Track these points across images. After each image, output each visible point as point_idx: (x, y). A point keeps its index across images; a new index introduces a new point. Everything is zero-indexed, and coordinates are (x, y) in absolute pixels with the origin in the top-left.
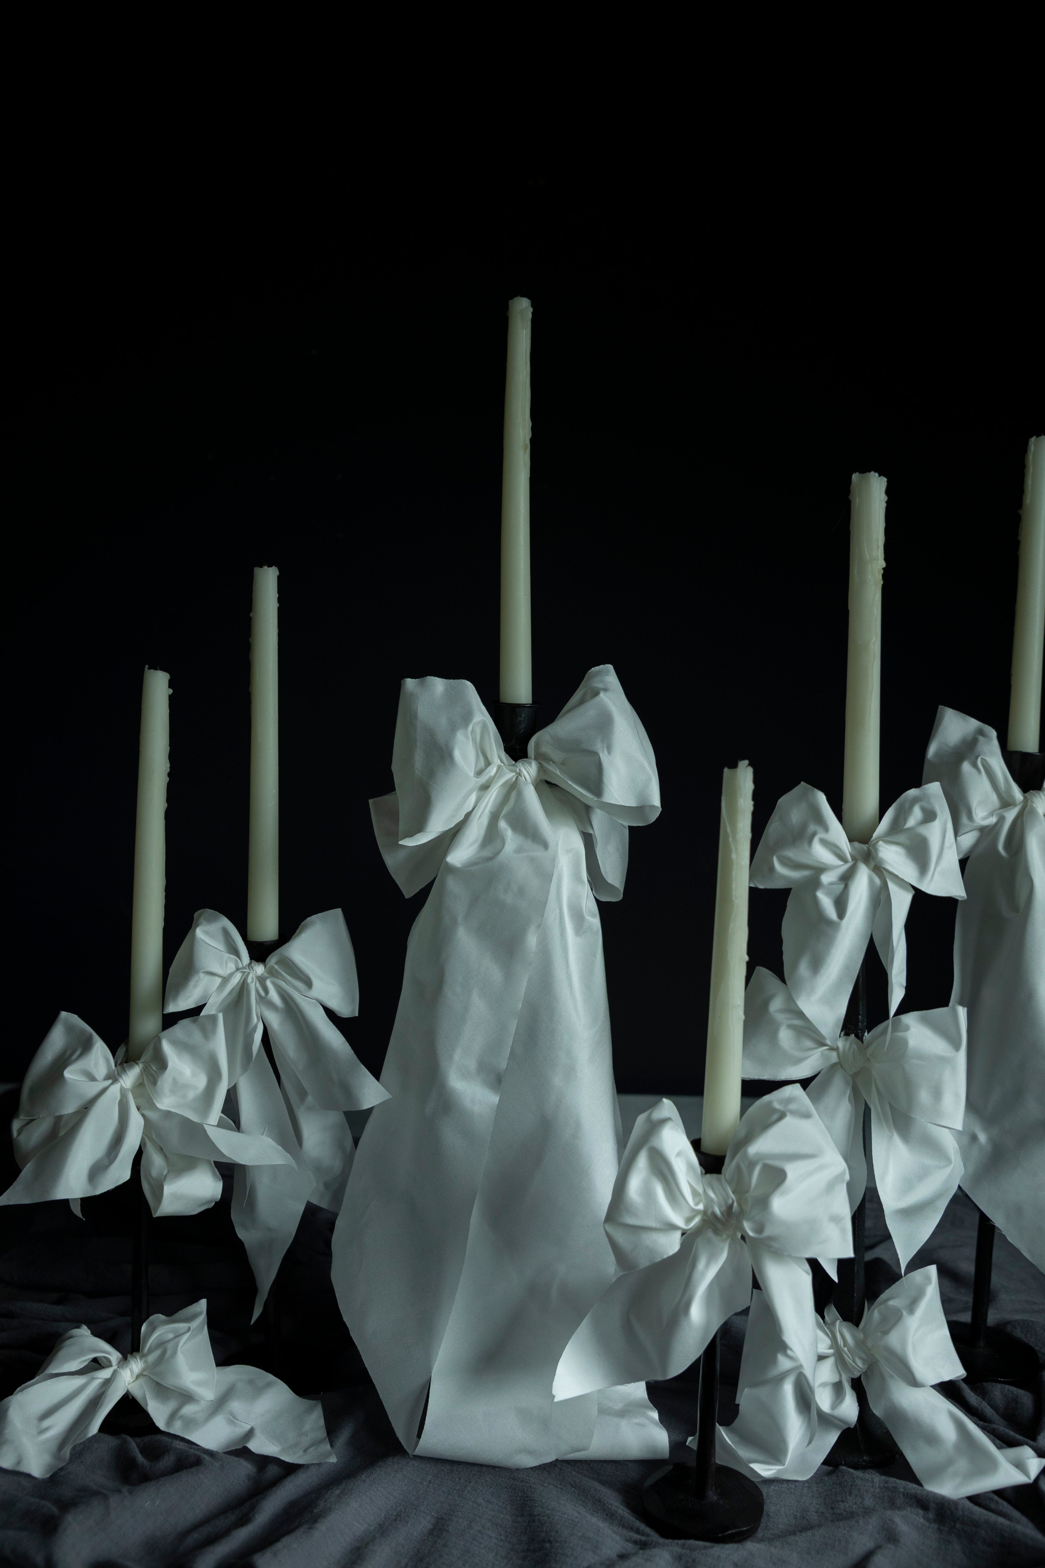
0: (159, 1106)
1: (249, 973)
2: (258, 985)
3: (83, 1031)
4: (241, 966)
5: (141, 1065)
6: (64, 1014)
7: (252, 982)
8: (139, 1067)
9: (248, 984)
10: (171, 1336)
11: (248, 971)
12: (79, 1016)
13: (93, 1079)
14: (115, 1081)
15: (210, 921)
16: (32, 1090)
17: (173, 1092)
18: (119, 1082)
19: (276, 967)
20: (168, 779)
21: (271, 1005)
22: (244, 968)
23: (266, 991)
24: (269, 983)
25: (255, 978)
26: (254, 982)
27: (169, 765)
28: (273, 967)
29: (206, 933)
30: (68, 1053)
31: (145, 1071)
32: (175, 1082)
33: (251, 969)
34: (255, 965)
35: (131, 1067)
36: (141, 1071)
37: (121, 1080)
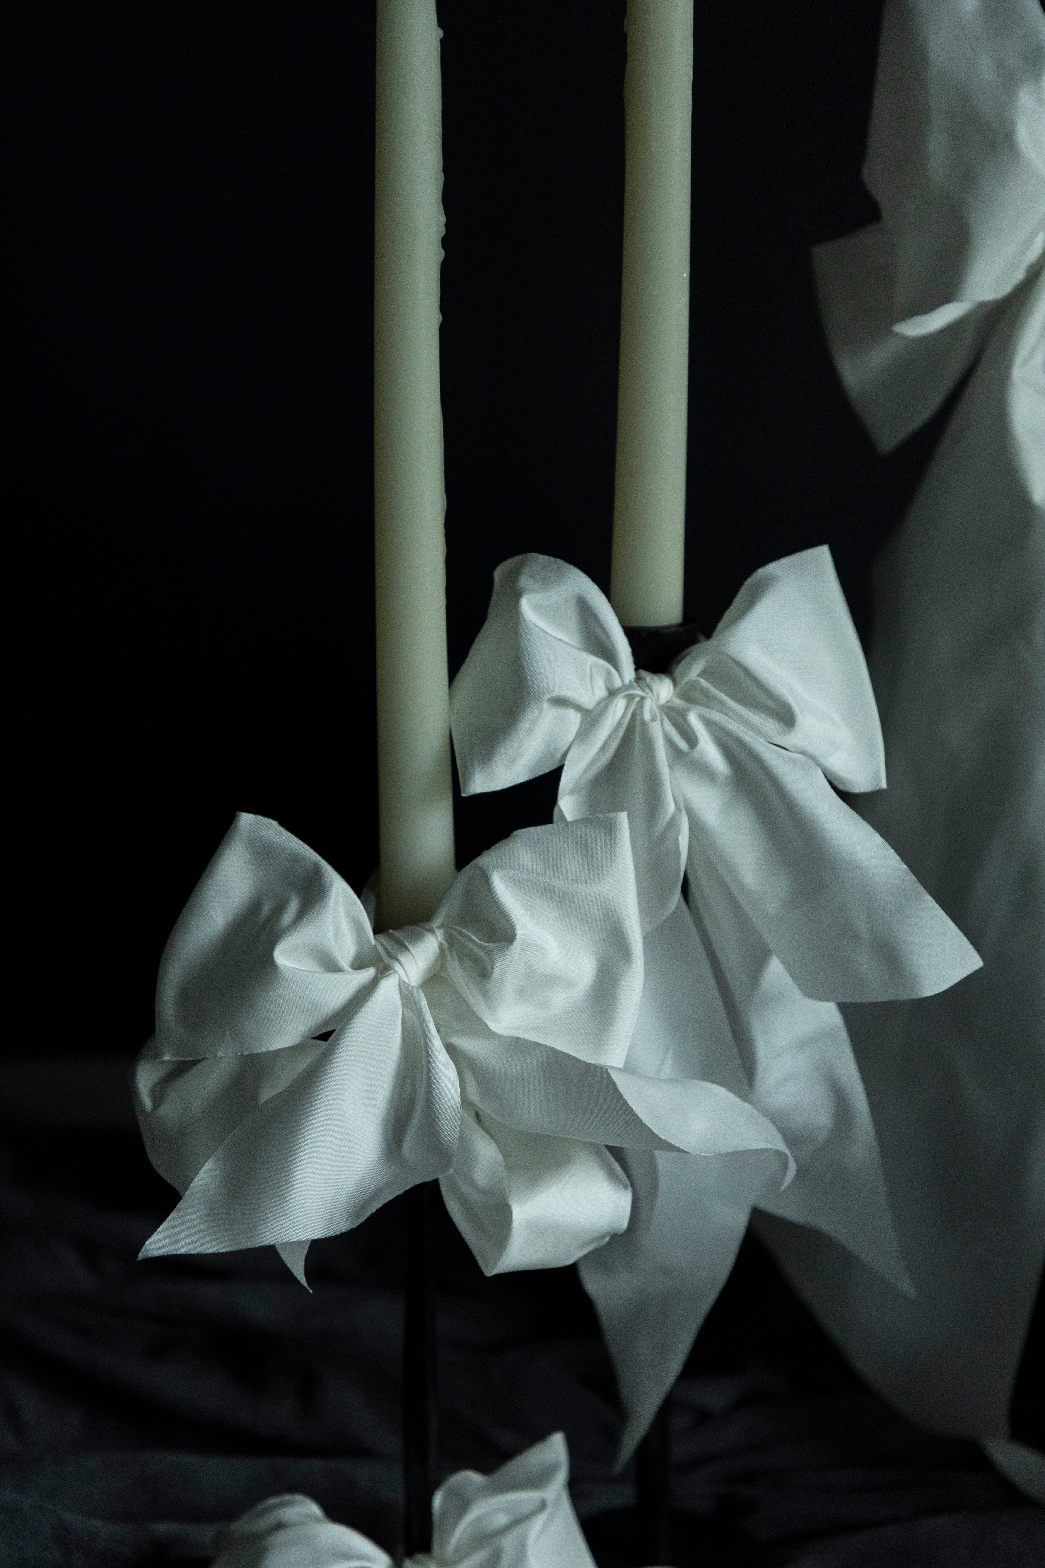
0: (493, 1026)
1: (643, 699)
2: (668, 725)
3: (295, 859)
4: (618, 683)
5: (440, 934)
6: (246, 820)
7: (654, 719)
8: (436, 936)
9: (644, 724)
10: (501, 1520)
11: (641, 693)
12: (282, 823)
13: (331, 966)
14: (384, 970)
15: (546, 582)
16: (185, 996)
17: (523, 994)
18: (395, 971)
19: (704, 683)
20: (443, 253)
21: (703, 770)
22: (625, 687)
23: (691, 740)
24: (694, 720)
25: (657, 710)
26: (659, 719)
27: (443, 219)
28: (695, 685)
29: (540, 609)
30: (266, 909)
31: (452, 945)
32: (529, 970)
33: (647, 690)
34: (652, 680)
35: (417, 937)
36: (441, 947)
37: (397, 967)
